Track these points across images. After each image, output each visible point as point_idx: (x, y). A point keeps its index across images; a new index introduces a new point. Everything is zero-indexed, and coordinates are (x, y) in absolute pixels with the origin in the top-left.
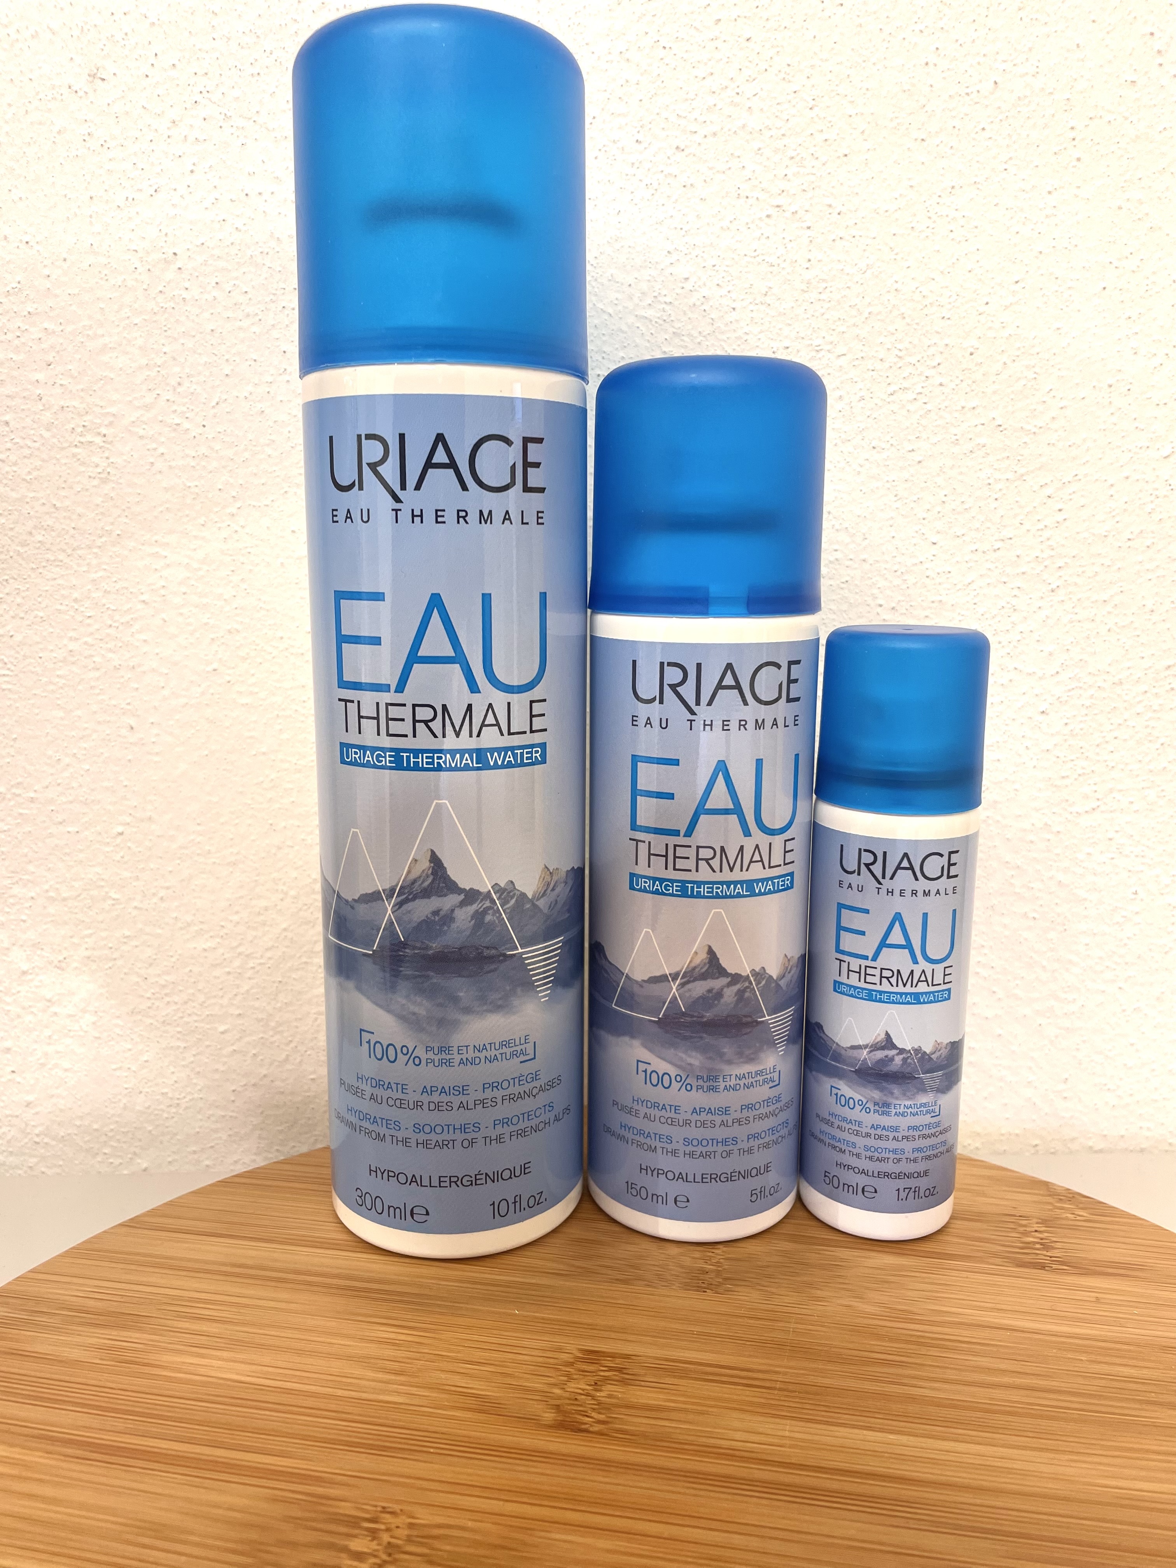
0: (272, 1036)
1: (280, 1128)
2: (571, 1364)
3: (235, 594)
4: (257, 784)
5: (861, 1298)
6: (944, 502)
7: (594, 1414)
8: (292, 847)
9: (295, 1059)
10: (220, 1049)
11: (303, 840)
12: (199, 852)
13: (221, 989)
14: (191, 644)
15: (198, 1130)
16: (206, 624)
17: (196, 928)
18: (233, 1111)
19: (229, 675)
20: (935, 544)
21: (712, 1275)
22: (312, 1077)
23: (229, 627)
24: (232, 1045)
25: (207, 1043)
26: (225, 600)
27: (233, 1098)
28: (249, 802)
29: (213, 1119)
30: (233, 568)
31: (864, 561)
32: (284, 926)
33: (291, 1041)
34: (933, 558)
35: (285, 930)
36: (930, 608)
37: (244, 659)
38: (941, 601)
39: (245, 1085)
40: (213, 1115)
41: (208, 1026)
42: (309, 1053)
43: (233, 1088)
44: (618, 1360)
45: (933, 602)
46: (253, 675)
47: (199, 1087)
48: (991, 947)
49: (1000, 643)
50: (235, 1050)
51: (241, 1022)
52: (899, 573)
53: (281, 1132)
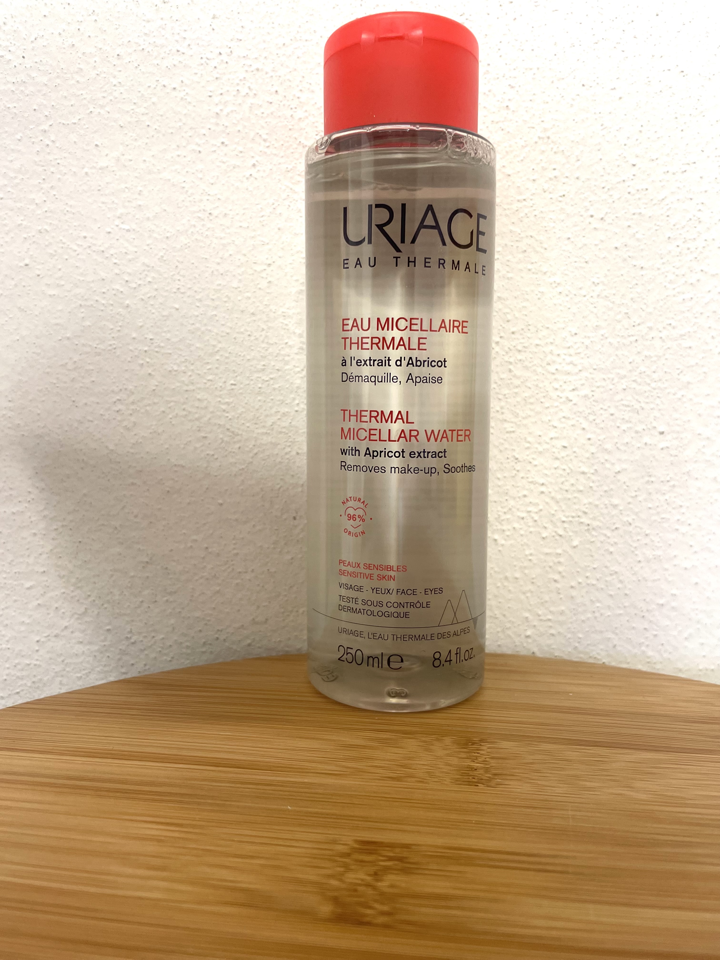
0: (73, 591)
1: (79, 675)
2: (348, 855)
3: (45, 199)
4: (62, 365)
5: (632, 788)
6: (641, 131)
7: (377, 906)
8: (92, 421)
9: (93, 612)
10: (26, 603)
11: (102, 415)
12: (10, 425)
13: (28, 549)
14: (6, 242)
15: (5, 677)
16: (20, 225)
17: (6, 494)
18: (37, 660)
19: (39, 269)
20: (634, 165)
21: (481, 772)
22: (108, 627)
23: (40, 228)
24: (37, 599)
25: (14, 598)
26: (36, 204)
27: (37, 648)
28: (55, 381)
29: (19, 667)
30: (44, 177)
31: (577, 178)
32: (85, 491)
33: (89, 596)
34: (633, 177)
35: (85, 495)
36: (632, 219)
37: (52, 256)
38: (640, 213)
39: (48, 636)
40: (19, 664)
41: (15, 583)
42: (105, 606)
43: (38, 639)
44: (398, 850)
45: (634, 214)
46: (60, 270)
47: (7, 639)
48: (688, 507)
49: (688, 249)
50: (39, 604)
51: (45, 579)
52: (606, 189)
53: (80, 678)
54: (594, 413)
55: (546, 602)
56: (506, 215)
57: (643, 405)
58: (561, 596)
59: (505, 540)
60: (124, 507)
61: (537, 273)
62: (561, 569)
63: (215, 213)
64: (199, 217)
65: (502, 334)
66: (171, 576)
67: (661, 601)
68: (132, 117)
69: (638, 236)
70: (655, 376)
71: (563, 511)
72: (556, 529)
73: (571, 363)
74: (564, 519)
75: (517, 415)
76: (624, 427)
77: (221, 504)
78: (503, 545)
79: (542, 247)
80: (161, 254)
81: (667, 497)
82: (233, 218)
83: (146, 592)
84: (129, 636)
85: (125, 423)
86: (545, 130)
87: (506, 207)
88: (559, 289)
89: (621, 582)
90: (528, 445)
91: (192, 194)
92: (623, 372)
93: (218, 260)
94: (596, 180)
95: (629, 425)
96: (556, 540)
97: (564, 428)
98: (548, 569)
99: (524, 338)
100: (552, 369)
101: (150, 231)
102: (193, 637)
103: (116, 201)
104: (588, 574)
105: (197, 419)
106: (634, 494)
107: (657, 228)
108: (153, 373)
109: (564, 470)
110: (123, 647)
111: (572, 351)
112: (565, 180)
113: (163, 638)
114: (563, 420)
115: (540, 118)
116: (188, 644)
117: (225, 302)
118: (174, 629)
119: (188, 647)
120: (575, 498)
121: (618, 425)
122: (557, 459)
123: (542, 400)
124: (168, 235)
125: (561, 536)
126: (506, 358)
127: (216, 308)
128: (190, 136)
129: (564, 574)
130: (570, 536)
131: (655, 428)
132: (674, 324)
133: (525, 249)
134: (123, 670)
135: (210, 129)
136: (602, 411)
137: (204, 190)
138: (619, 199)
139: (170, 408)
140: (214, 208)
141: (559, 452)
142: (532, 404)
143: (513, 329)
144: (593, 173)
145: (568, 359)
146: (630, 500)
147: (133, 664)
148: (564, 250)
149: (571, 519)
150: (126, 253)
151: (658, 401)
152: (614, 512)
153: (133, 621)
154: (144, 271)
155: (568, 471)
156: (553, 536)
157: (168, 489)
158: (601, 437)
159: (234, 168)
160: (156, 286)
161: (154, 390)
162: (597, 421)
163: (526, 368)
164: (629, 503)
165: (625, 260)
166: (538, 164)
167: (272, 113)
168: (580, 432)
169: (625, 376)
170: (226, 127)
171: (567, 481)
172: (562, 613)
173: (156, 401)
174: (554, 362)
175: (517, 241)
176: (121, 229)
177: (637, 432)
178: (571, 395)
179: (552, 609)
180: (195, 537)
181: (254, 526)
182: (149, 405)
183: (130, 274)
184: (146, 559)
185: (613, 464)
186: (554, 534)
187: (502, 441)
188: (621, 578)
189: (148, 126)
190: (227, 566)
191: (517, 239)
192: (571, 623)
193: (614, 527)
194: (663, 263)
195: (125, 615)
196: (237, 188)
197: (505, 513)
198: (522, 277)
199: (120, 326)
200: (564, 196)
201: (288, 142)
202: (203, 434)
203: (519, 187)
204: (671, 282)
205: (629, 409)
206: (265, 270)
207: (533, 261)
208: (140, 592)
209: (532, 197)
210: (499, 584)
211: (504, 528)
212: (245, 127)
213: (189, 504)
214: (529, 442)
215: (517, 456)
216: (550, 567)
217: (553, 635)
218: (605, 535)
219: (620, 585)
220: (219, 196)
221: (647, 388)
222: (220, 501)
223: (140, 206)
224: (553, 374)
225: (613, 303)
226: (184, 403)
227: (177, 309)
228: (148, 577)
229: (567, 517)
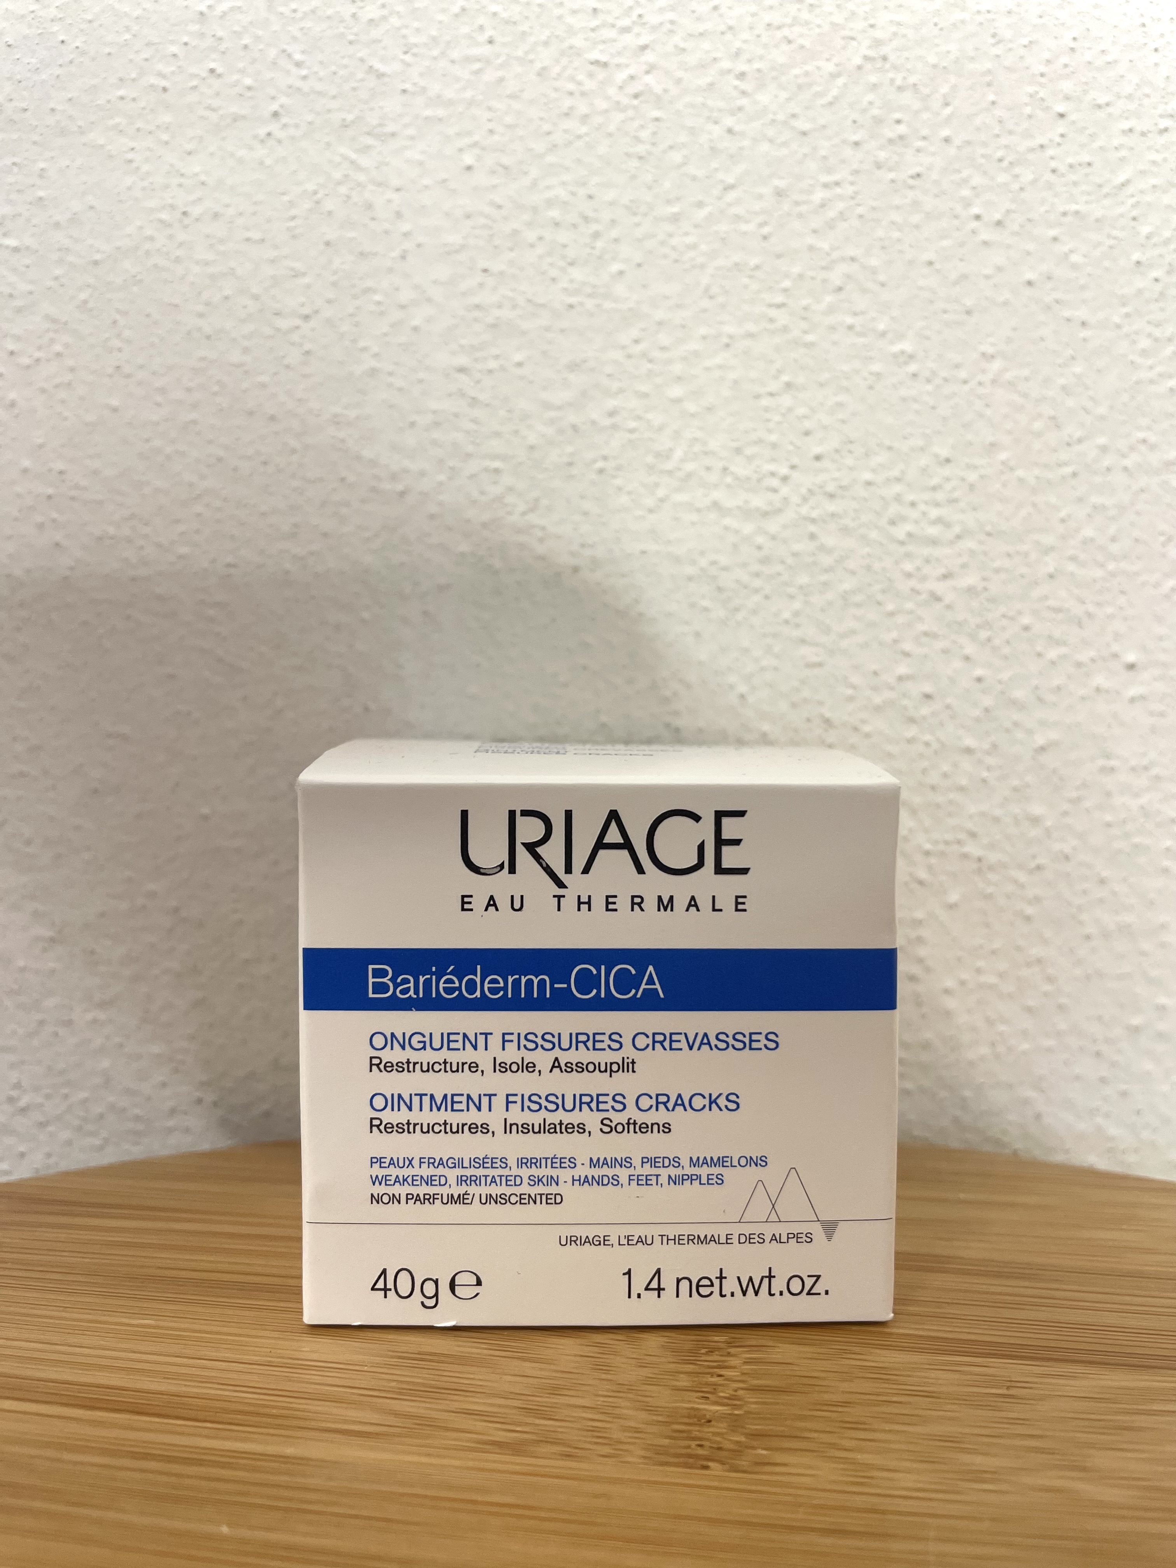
54: (987, 625)
56: (800, 216)
57: (1091, 608)
63: (196, 211)
64: (161, 221)
65: (795, 461)
67: (1136, 1021)
68: (30, 26)
69: (1075, 258)
70: (1114, 548)
73: (939, 521)
74: (928, 846)
75: (827, 630)
76: (1053, 654)
80: (83, 296)
81: (1144, 800)
82: (230, 222)
84: (14, 1093)
86: (878, 43)
88: (913, 368)
89: (1050, 979)
90: (850, 692)
91: (148, 173)
92: (1048, 540)
93: (200, 308)
94: (985, 144)
95: (1063, 650)
97: (926, 656)
99: (839, 470)
100: (900, 532)
102: (149, 1099)
104: (981, 964)
106: (1074, 794)
107: (1112, 242)
109: (927, 744)
111: (940, 496)
112: (920, 144)
113: (85, 1101)
114: (924, 640)
115: (865, 19)
117: (215, 394)
119: (137, 1118)
120: (951, 802)
121: (1039, 649)
122: (912, 720)
123: (880, 597)
124: (98, 257)
125: (921, 883)
126: (804, 510)
127: (195, 406)
128: (146, 60)
131: (1115, 656)
132: (1153, 438)
135: (186, 44)
136: (1004, 622)
137: (172, 165)
138: (1034, 182)
142: (858, 605)
143: (817, 450)
144: (978, 129)
145: (934, 513)
146: (1066, 806)
147: (22, 1155)
148: (921, 288)
149: (942, 847)
151: (1122, 600)
152: (1034, 833)
153: (23, 1062)
154: (48, 331)
155: (935, 746)
158: (1005, 675)
159: (235, 120)
160: (70, 362)
162: (997, 642)
163: (845, 531)
164: (1065, 814)
165: (1048, 308)
166: (864, 111)
167: (313, 11)
168: (957, 664)
169: (1053, 549)
170: (221, 39)
174: (904, 519)
177: (1079, 665)
178: (940, 588)
180: (152, 887)
183: (17, 338)
184: (48, 933)
185: (1030, 732)
188: (1050, 971)
189: (63, 42)
193: (1033, 865)
194: (1127, 315)
196: (241, 161)
200: (918, 175)
201: (346, 67)
203: (825, 158)
204: (1144, 353)
205: (1060, 616)
206: (297, 328)
212: (257, 39)
214: (854, 687)
215: (828, 715)
218: (1016, 882)
219: (1048, 988)
220: (203, 178)
221: (1099, 573)
222: (205, 810)
223: (41, 199)
224: (902, 543)
225: (1025, 396)
227: (115, 410)
229: (936, 842)
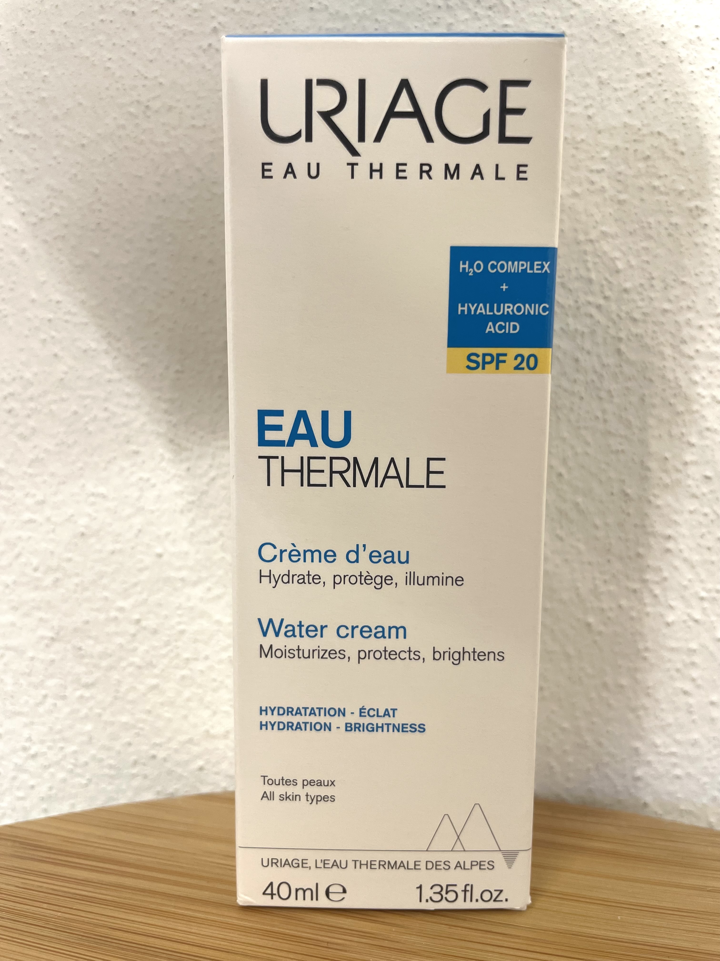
55: (669, 725)
58: (695, 717)
59: (605, 624)
60: (18, 556)
61: (667, 194)
62: (695, 673)
66: (86, 660)
71: (702, 581)
72: (689, 611)
77: (160, 556)
78: (600, 633)
79: (676, 151)
83: (51, 683)
85: (20, 430)
87: (617, 86)
96: (689, 627)
98: (673, 673)
101: (57, 136)
103: (10, 93)
105: (125, 424)
108: (61, 354)
110: (19, 761)
116: (112, 762)
118: (91, 739)
129: (699, 682)
130: (712, 622)
133: (648, 153)
134: (21, 794)
139: (85, 406)
140: (154, 98)
141: (697, 486)
150: (23, 171)
156: (684, 622)
157: (82, 530)
161: (62, 379)
171: (709, 533)
172: (694, 743)
173: (64, 395)
175: (635, 141)
176: (16, 134)
179: (678, 737)
181: (209, 589)
182: (55, 402)
186: (685, 618)
187: (603, 466)
190: (169, 648)
191: (635, 137)
192: (709, 759)
195: (19, 714)
197: (605, 582)
198: (642, 200)
199: (14, 283)
202: (134, 447)
207: (662, 173)
208: (42, 681)
209: (660, 70)
210: (593, 695)
211: (605, 606)
213: (113, 552)
216: (678, 670)
217: (678, 777)
226: (106, 400)
228: (53, 661)
